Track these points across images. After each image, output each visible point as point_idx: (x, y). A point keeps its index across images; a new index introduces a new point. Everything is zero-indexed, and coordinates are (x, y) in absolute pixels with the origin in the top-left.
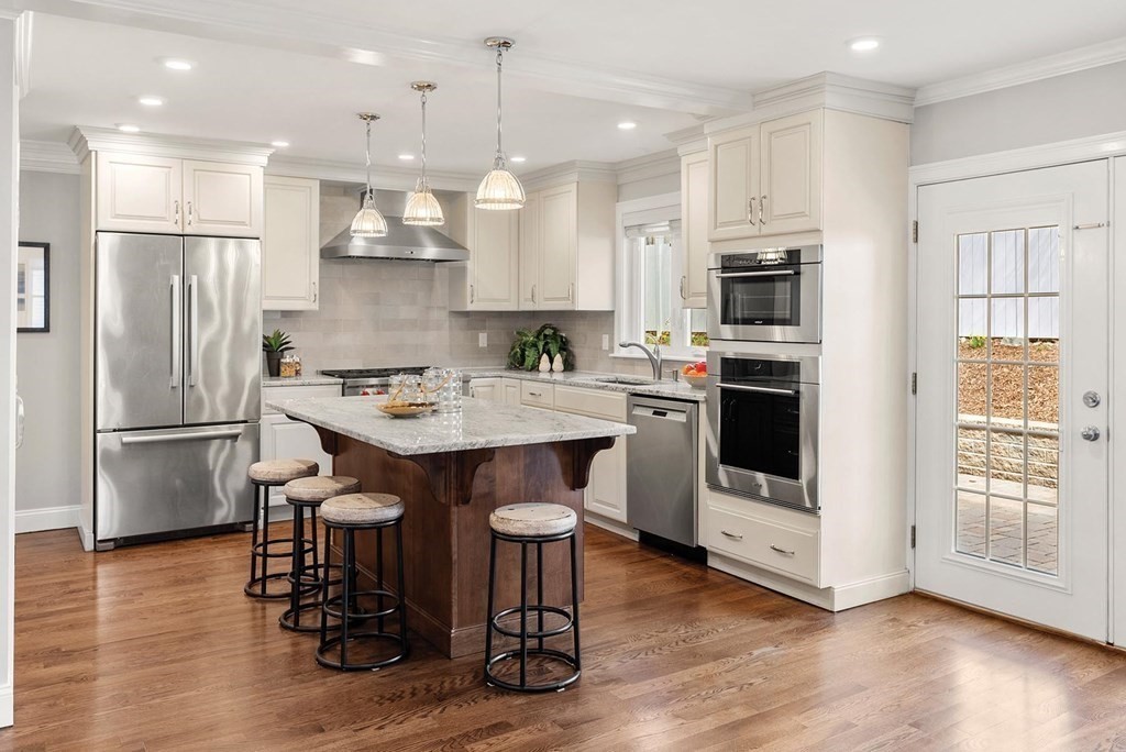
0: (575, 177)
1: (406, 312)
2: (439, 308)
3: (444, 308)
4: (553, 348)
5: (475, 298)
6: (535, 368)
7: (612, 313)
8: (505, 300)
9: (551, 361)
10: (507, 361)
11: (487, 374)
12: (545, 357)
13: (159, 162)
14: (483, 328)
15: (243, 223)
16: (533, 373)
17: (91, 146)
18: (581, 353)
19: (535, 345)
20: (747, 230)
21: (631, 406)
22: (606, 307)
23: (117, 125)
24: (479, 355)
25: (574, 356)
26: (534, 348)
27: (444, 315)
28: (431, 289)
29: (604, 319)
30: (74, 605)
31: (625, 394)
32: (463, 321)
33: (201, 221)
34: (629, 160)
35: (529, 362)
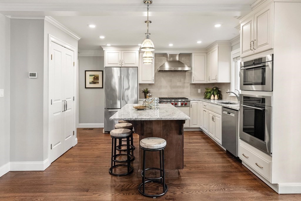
0: (217, 46)
1: (179, 84)
2: (187, 83)
3: (189, 83)
4: (215, 93)
5: (195, 80)
6: (209, 98)
7: (230, 83)
8: (203, 81)
9: (214, 96)
10: (204, 97)
11: (196, 99)
12: (212, 96)
13: (117, 52)
14: (200, 88)
15: (134, 64)
16: (209, 100)
17: (104, 50)
18: (224, 95)
19: (210, 92)
20: (251, 52)
21: (223, 110)
22: (228, 81)
23: (106, 44)
24: (198, 95)
25: (222, 95)
26: (210, 93)
27: (189, 85)
28: (185, 78)
29: (228, 85)
30: (88, 145)
31: (221, 107)
32: (194, 86)
33: (125, 64)
34: (233, 39)
35: (208, 97)
